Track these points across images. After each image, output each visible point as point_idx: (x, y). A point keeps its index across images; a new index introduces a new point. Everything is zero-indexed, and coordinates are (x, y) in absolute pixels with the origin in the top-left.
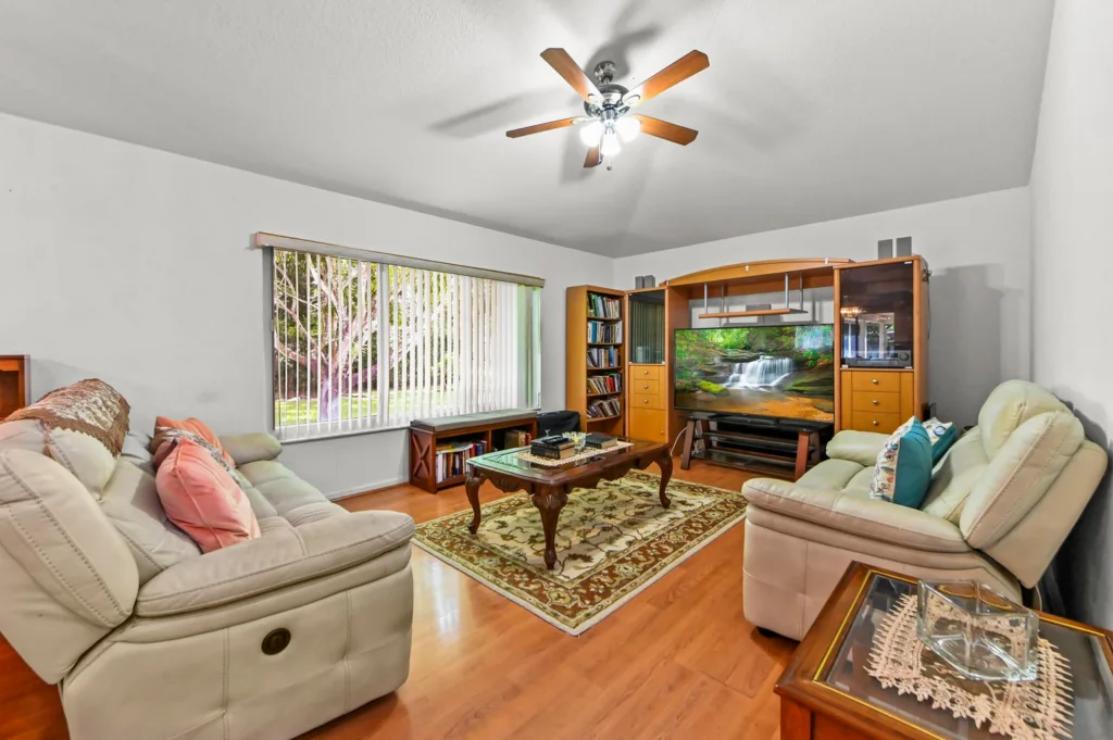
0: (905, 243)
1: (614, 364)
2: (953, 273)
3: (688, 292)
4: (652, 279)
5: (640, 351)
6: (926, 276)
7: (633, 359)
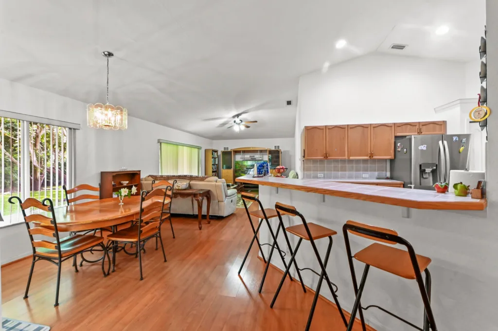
0: (278, 147)
1: (216, 170)
2: (285, 151)
3: (237, 152)
4: (228, 148)
5: (224, 166)
6: (281, 152)
7: (223, 168)
